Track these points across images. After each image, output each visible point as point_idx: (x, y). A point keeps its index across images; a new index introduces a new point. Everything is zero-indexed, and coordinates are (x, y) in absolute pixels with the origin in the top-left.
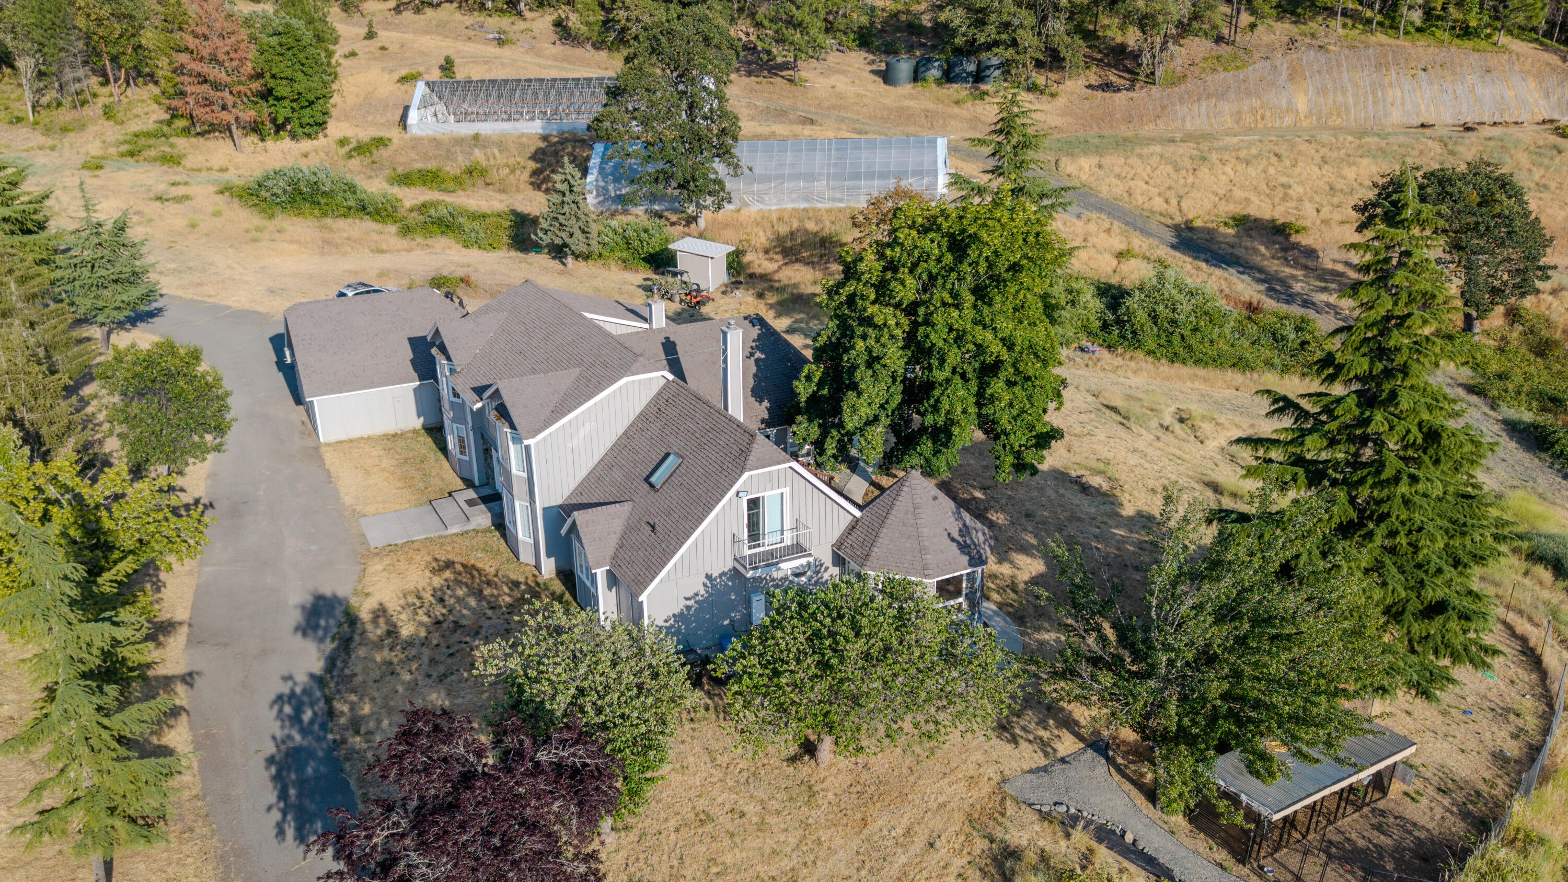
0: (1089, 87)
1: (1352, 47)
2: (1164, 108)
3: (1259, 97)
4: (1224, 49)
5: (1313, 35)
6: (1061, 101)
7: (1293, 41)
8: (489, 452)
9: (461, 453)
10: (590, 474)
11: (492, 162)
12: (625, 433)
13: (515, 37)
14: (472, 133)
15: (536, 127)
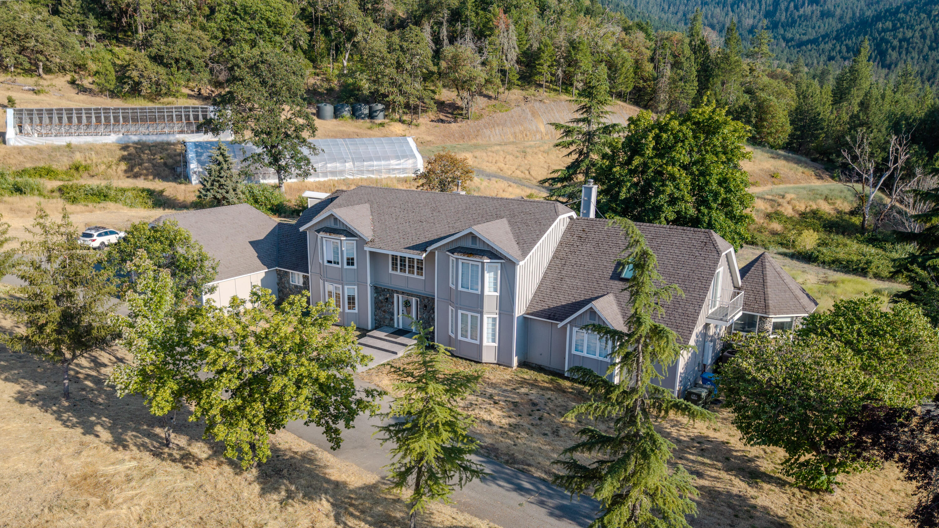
0: (432, 121)
1: (554, 101)
2: (478, 131)
3: (522, 125)
4: (493, 102)
5: (534, 95)
6: (422, 128)
7: (526, 98)
8: (389, 301)
9: (349, 308)
10: (539, 287)
11: (89, 162)
12: (555, 257)
13: (47, 89)
14: (65, 144)
15: (112, 138)
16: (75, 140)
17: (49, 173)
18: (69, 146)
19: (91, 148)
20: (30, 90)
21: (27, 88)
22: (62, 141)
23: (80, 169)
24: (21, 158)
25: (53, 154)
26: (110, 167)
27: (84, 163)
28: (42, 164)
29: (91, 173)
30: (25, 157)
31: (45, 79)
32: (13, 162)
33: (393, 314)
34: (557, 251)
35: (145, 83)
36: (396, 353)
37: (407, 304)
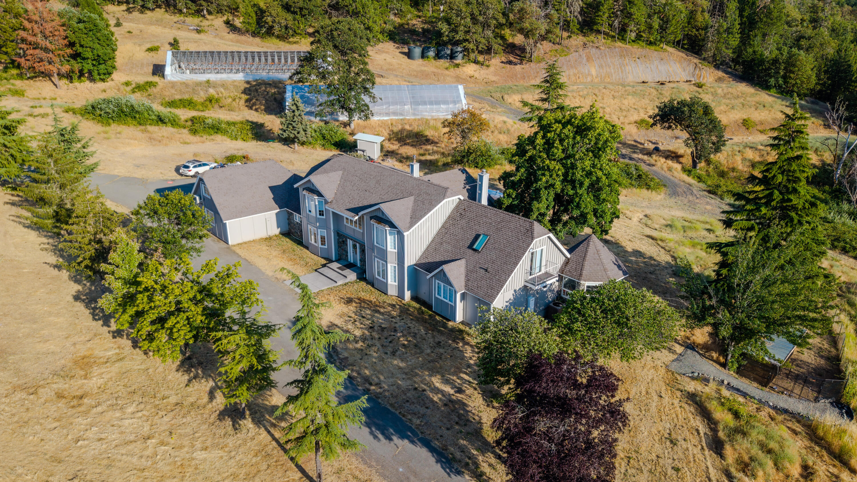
0: (502, 62)
3: (576, 68)
8: (344, 243)
9: (322, 244)
10: (428, 248)
11: (220, 95)
12: (443, 227)
13: (206, 28)
14: (205, 79)
15: (240, 77)
16: (212, 77)
17: (189, 104)
18: (208, 82)
19: (223, 85)
20: (194, 29)
21: (192, 28)
22: (203, 77)
23: (213, 101)
24: (173, 91)
25: (196, 88)
26: (234, 100)
27: (216, 96)
28: (186, 97)
29: (221, 105)
30: (176, 90)
31: (207, 19)
32: (167, 93)
33: (347, 252)
34: (446, 222)
35: (277, 27)
36: (336, 282)
37: (355, 247)
